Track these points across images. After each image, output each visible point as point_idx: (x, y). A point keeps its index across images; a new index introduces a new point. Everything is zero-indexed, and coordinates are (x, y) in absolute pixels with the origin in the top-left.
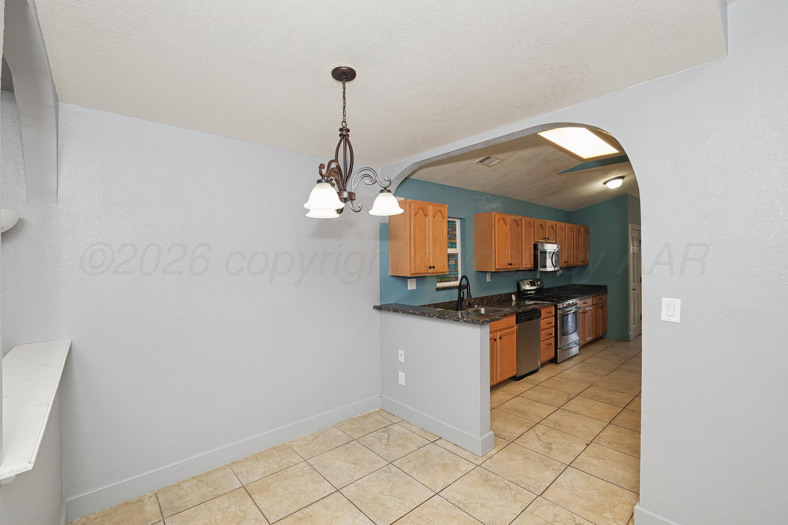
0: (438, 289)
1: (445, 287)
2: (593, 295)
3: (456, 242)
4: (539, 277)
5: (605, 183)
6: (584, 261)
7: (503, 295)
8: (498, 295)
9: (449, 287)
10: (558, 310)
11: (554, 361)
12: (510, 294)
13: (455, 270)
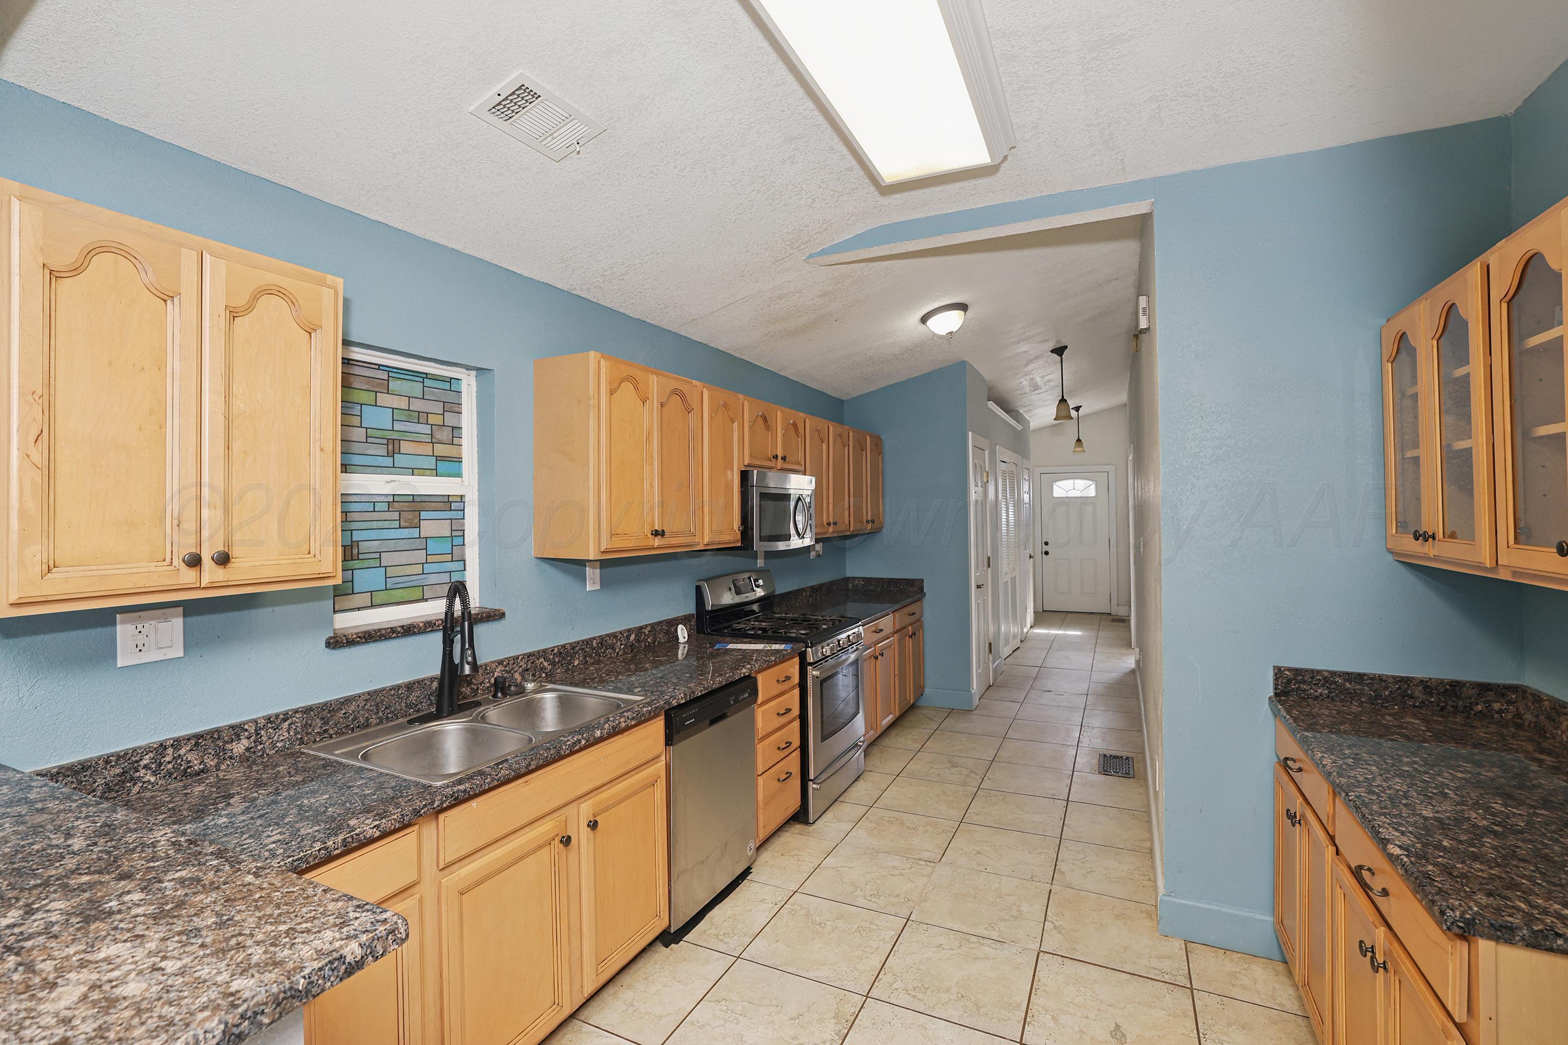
0: (337, 642)
1: (380, 630)
2: (896, 607)
3: (460, 453)
4: (763, 565)
5: (924, 320)
6: (873, 522)
7: (649, 628)
8: (629, 630)
9: (402, 627)
10: (810, 668)
11: (801, 817)
12: (672, 624)
13: (449, 557)
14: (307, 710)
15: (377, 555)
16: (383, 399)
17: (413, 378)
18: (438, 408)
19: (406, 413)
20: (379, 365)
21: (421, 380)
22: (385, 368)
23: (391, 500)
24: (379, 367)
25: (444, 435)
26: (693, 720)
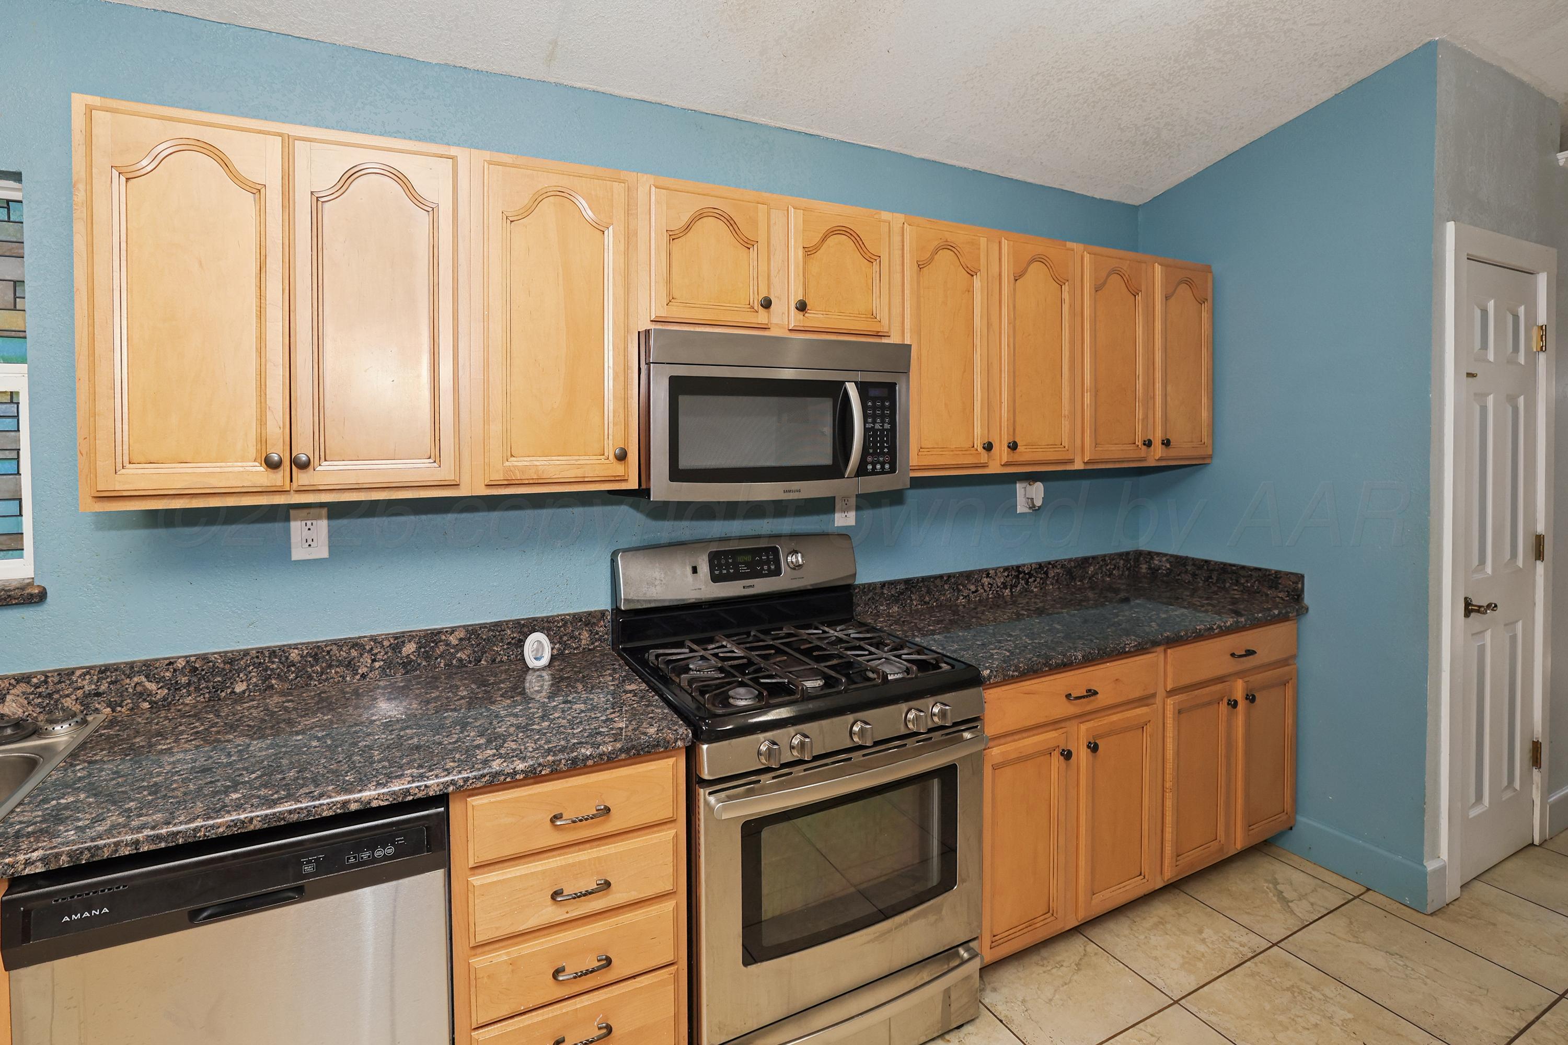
26: (106, 910)
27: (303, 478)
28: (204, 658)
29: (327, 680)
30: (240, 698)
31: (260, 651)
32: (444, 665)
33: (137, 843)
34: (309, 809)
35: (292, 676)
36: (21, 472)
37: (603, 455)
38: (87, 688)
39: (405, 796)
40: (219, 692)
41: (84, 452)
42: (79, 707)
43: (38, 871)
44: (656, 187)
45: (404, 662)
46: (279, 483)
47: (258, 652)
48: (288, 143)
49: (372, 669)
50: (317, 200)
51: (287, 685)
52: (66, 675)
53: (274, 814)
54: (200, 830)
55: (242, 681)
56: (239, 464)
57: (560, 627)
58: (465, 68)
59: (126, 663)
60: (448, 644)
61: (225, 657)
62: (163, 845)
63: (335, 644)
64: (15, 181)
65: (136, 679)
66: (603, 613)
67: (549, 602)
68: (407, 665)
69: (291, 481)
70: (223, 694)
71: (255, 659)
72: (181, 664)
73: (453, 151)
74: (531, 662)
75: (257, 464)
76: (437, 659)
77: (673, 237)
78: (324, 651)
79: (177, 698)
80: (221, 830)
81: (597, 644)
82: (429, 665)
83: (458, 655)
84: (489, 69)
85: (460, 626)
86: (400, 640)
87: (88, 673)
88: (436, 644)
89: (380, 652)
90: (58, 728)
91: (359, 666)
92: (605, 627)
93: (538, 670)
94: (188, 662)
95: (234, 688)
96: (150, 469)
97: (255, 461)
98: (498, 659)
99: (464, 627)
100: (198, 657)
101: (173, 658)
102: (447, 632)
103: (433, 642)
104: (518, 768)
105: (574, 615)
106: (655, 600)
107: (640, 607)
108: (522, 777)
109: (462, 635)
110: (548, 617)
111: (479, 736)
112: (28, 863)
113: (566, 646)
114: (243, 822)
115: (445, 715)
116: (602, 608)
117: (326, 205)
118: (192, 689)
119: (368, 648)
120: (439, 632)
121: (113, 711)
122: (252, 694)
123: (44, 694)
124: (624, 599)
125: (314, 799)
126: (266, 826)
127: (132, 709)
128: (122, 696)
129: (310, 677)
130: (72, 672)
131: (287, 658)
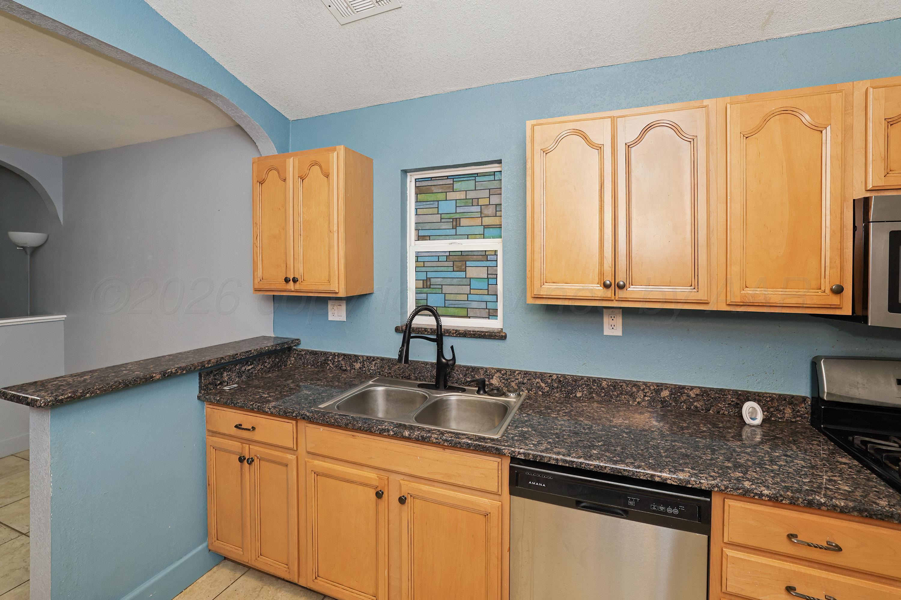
3: (501, 221)
13: (486, 292)
14: (382, 359)
15: (440, 287)
16: (451, 196)
17: (468, 178)
18: (486, 193)
19: (464, 201)
20: (447, 176)
21: (474, 178)
22: (451, 177)
23: (448, 255)
24: (448, 177)
25: (490, 210)
26: (544, 485)
27: (621, 294)
28: (564, 376)
29: (619, 401)
30: (579, 400)
31: (589, 378)
32: (686, 407)
33: (557, 460)
34: (634, 472)
35: (603, 395)
36: (498, 284)
37: (820, 289)
38: (520, 380)
39: (687, 484)
40: (570, 394)
41: (529, 277)
42: (517, 387)
43: (522, 458)
44: (874, 88)
45: (661, 400)
46: (609, 296)
47: (587, 379)
48: (613, 120)
49: (644, 400)
50: (629, 147)
51: (600, 399)
52: (513, 372)
53: (617, 468)
54: (583, 464)
55: (580, 392)
56: (591, 285)
57: (768, 401)
58: (701, 51)
59: (534, 372)
60: (689, 396)
61: (573, 378)
62: (567, 465)
63: (625, 383)
64: (498, 163)
65: (537, 380)
66: (804, 399)
67: (759, 383)
68: (663, 402)
69: (615, 295)
70: (571, 396)
71: (586, 382)
72: (554, 377)
73: (706, 102)
74: (748, 420)
75: (599, 285)
76: (681, 403)
77: (891, 123)
78: (619, 385)
79: (553, 393)
80: (592, 467)
81: (798, 419)
82: (676, 405)
83: (695, 404)
84: (717, 47)
85: (696, 387)
86: (660, 388)
87: (520, 373)
88: (681, 394)
89: (648, 392)
90: (512, 395)
91: (637, 397)
92: (806, 408)
93: (753, 426)
94: (557, 377)
95: (576, 394)
96: (554, 286)
97: (598, 284)
98: (722, 412)
99: (699, 388)
100: (562, 375)
101: (551, 374)
102: (688, 388)
103: (679, 393)
104: (764, 492)
105: (780, 395)
106: (857, 399)
107: (842, 401)
108: (767, 499)
109: (698, 392)
110: (759, 393)
111: (726, 461)
112: (519, 453)
113: (772, 415)
114: (602, 467)
115: (697, 440)
116: (803, 394)
117: (633, 149)
118: (559, 390)
119: (642, 388)
120: (684, 387)
121: (529, 392)
122: (584, 399)
123: (505, 379)
124: (827, 393)
125: (635, 467)
126: (612, 473)
127: (535, 393)
128: (532, 386)
129: (611, 397)
130: (514, 371)
131: (601, 385)
